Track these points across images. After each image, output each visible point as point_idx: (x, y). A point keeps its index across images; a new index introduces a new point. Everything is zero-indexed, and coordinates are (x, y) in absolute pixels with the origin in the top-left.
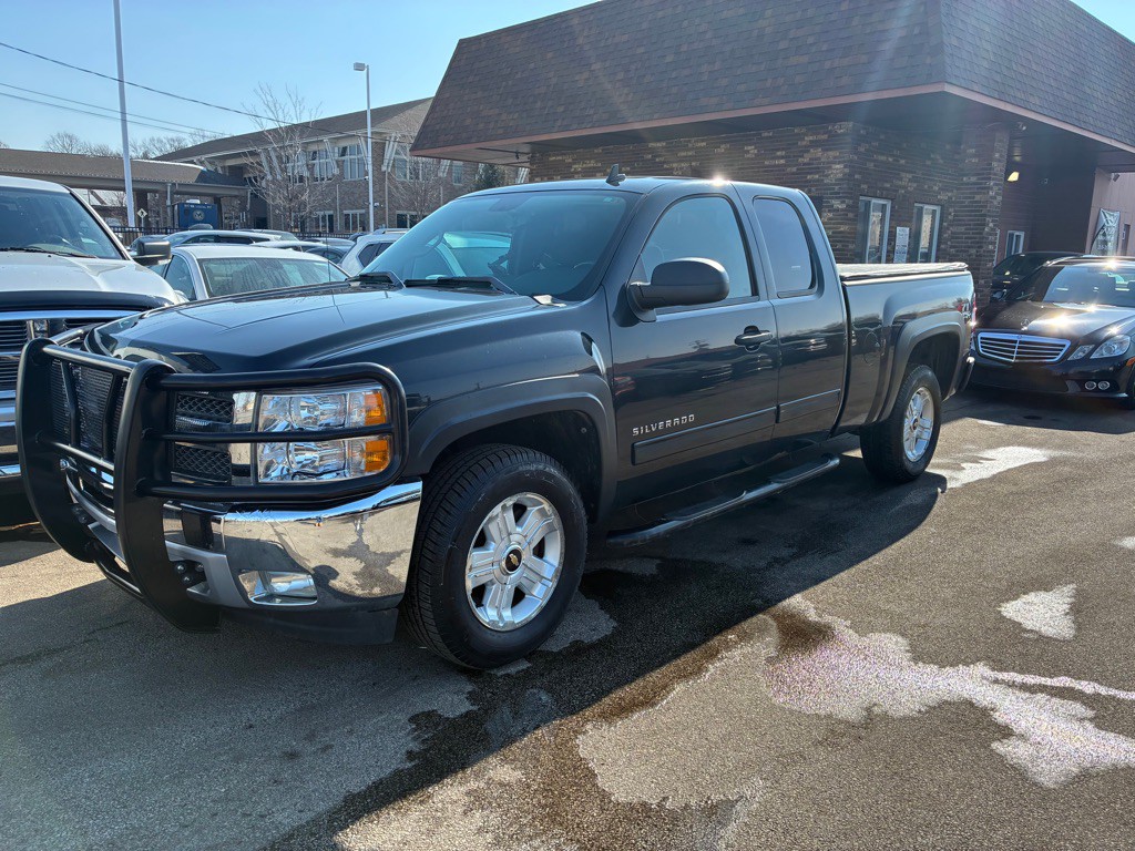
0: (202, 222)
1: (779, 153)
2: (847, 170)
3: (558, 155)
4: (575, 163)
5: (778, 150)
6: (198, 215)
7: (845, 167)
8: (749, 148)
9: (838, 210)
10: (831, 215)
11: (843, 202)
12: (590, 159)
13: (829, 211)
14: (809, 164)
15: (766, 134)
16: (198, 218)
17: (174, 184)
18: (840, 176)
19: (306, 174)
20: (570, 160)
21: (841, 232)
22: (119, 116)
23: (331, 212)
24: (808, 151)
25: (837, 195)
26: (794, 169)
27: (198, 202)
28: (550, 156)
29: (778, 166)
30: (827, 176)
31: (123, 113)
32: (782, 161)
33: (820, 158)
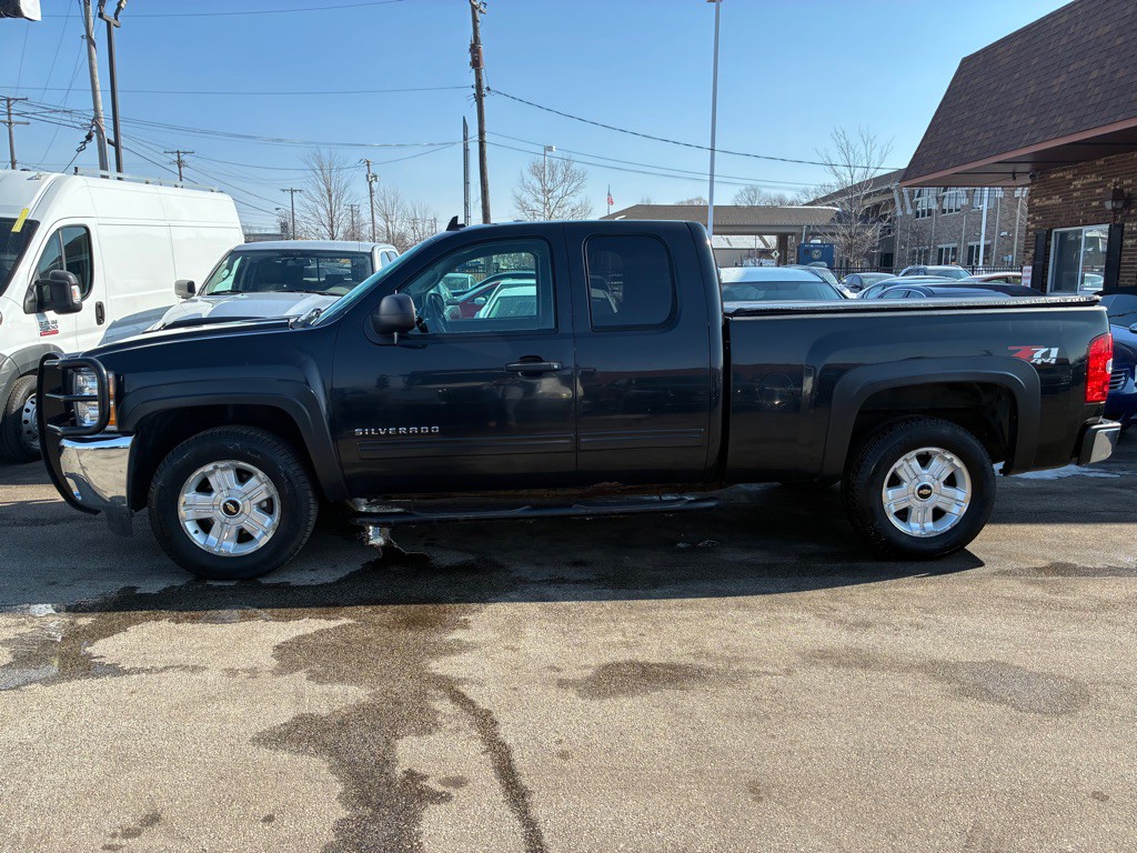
0: (818, 260)
3: (1059, 172)
4: (1075, 180)
6: (816, 254)
12: (1091, 173)
16: (815, 257)
17: (809, 226)
19: (934, 207)
20: (1071, 176)
22: (708, 178)
23: (955, 245)
27: (819, 241)
28: (1050, 173)
31: (712, 175)
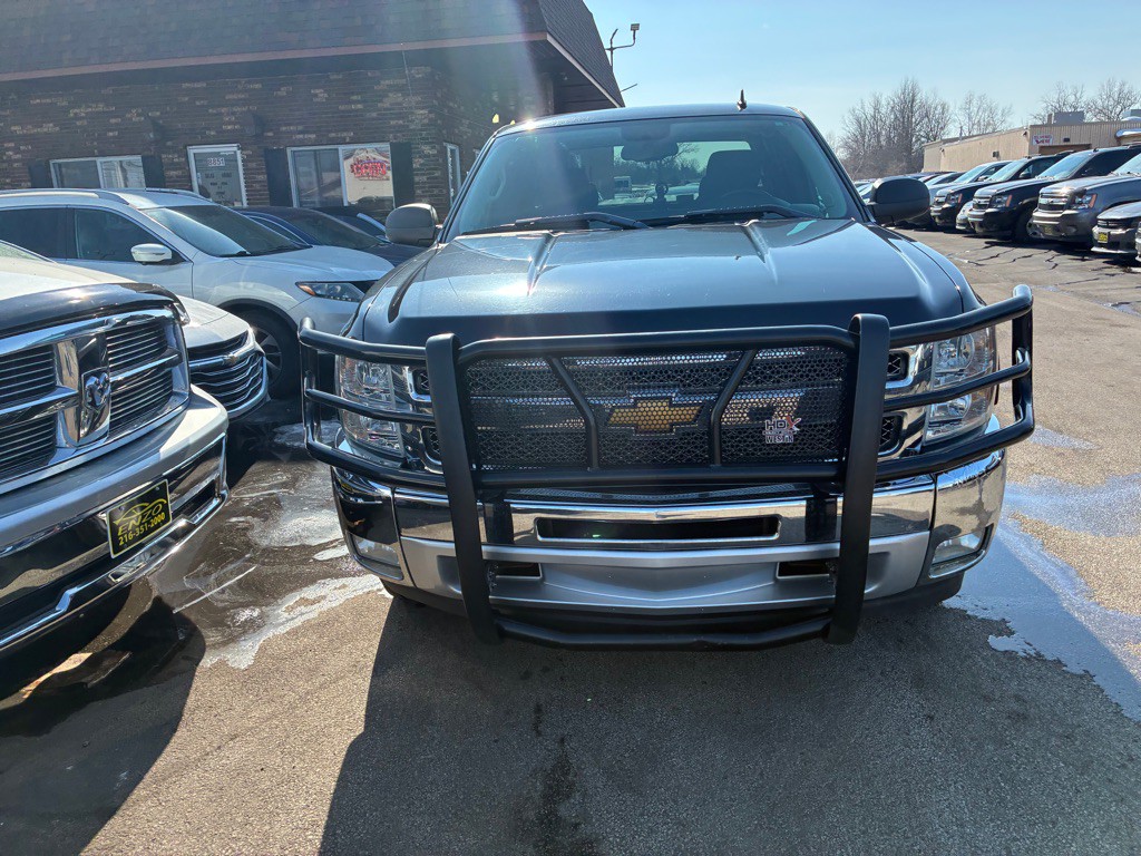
1: (355, 98)
2: (432, 116)
5: (353, 94)
7: (430, 112)
8: (317, 91)
9: (428, 156)
10: (422, 161)
11: (433, 148)
13: (420, 157)
14: (390, 109)
15: (335, 77)
18: (426, 121)
21: (436, 178)
24: (388, 96)
25: (425, 141)
26: (374, 115)
29: (357, 111)
30: (412, 121)
32: (360, 106)
33: (400, 104)
